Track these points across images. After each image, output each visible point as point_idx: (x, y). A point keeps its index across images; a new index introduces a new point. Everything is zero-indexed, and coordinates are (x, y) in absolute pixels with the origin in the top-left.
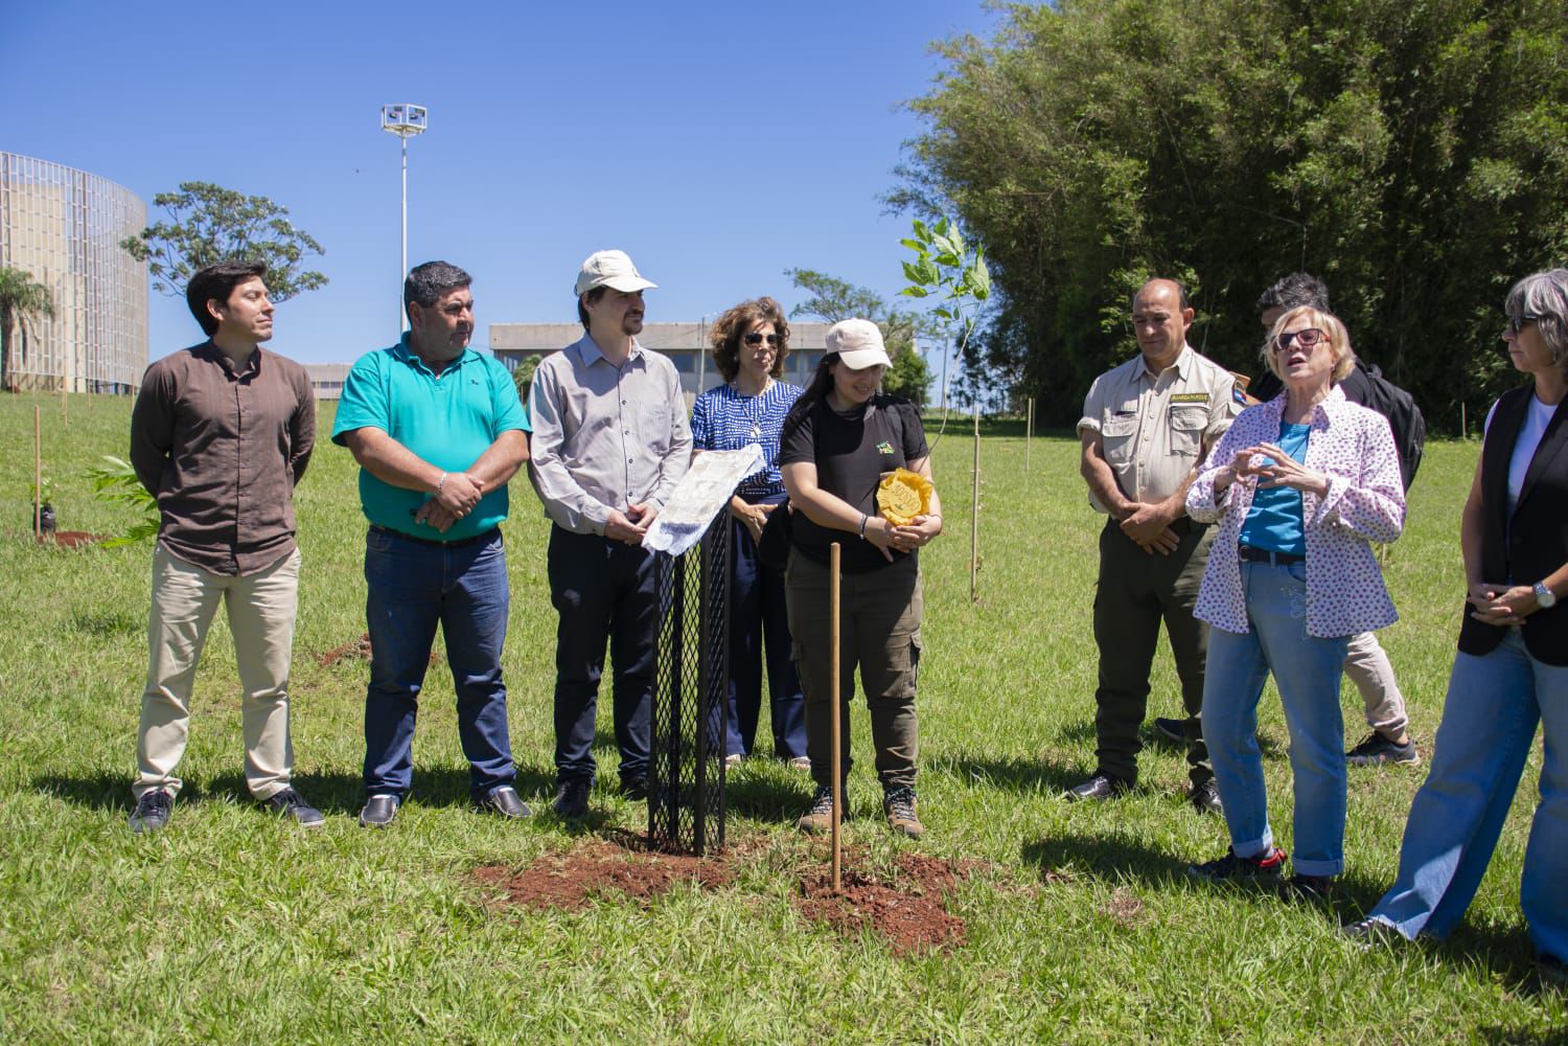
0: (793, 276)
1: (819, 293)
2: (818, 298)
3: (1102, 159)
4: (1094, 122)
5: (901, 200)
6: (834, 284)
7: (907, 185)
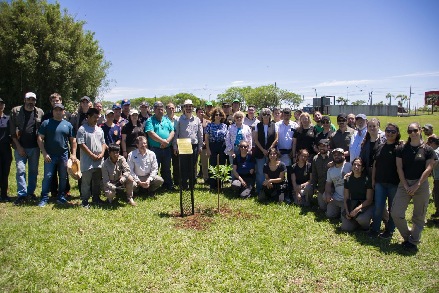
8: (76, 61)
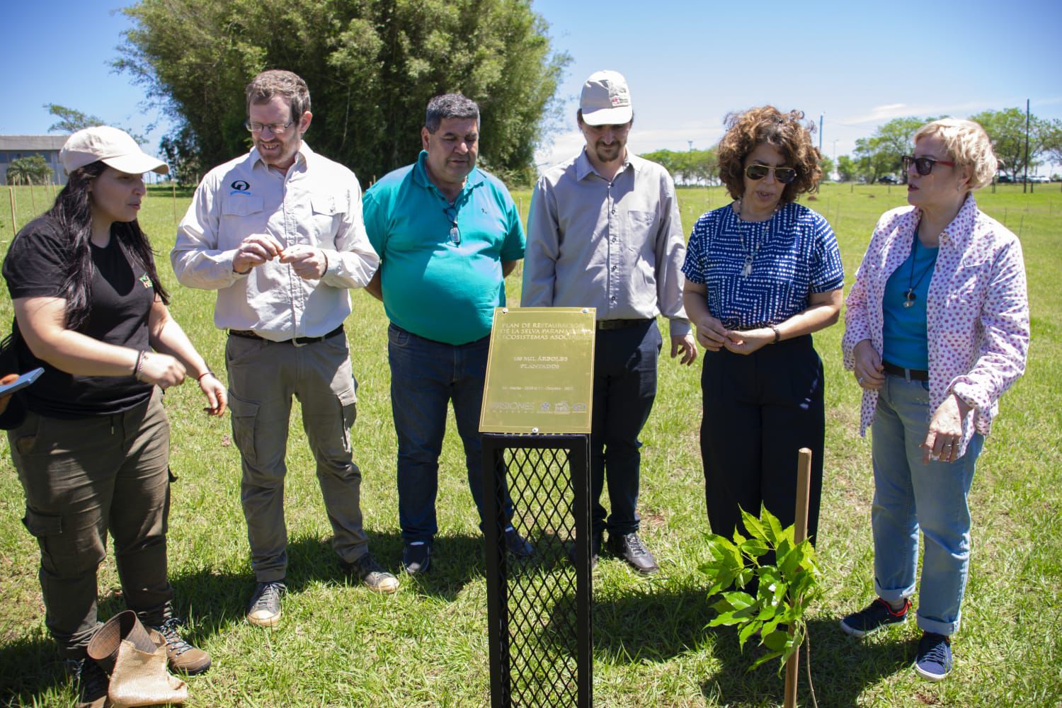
0: (49, 108)
1: (65, 118)
2: (65, 121)
3: (241, 46)
4: (237, 25)
5: (122, 65)
6: (74, 113)
7: (125, 57)
8: (476, 54)
